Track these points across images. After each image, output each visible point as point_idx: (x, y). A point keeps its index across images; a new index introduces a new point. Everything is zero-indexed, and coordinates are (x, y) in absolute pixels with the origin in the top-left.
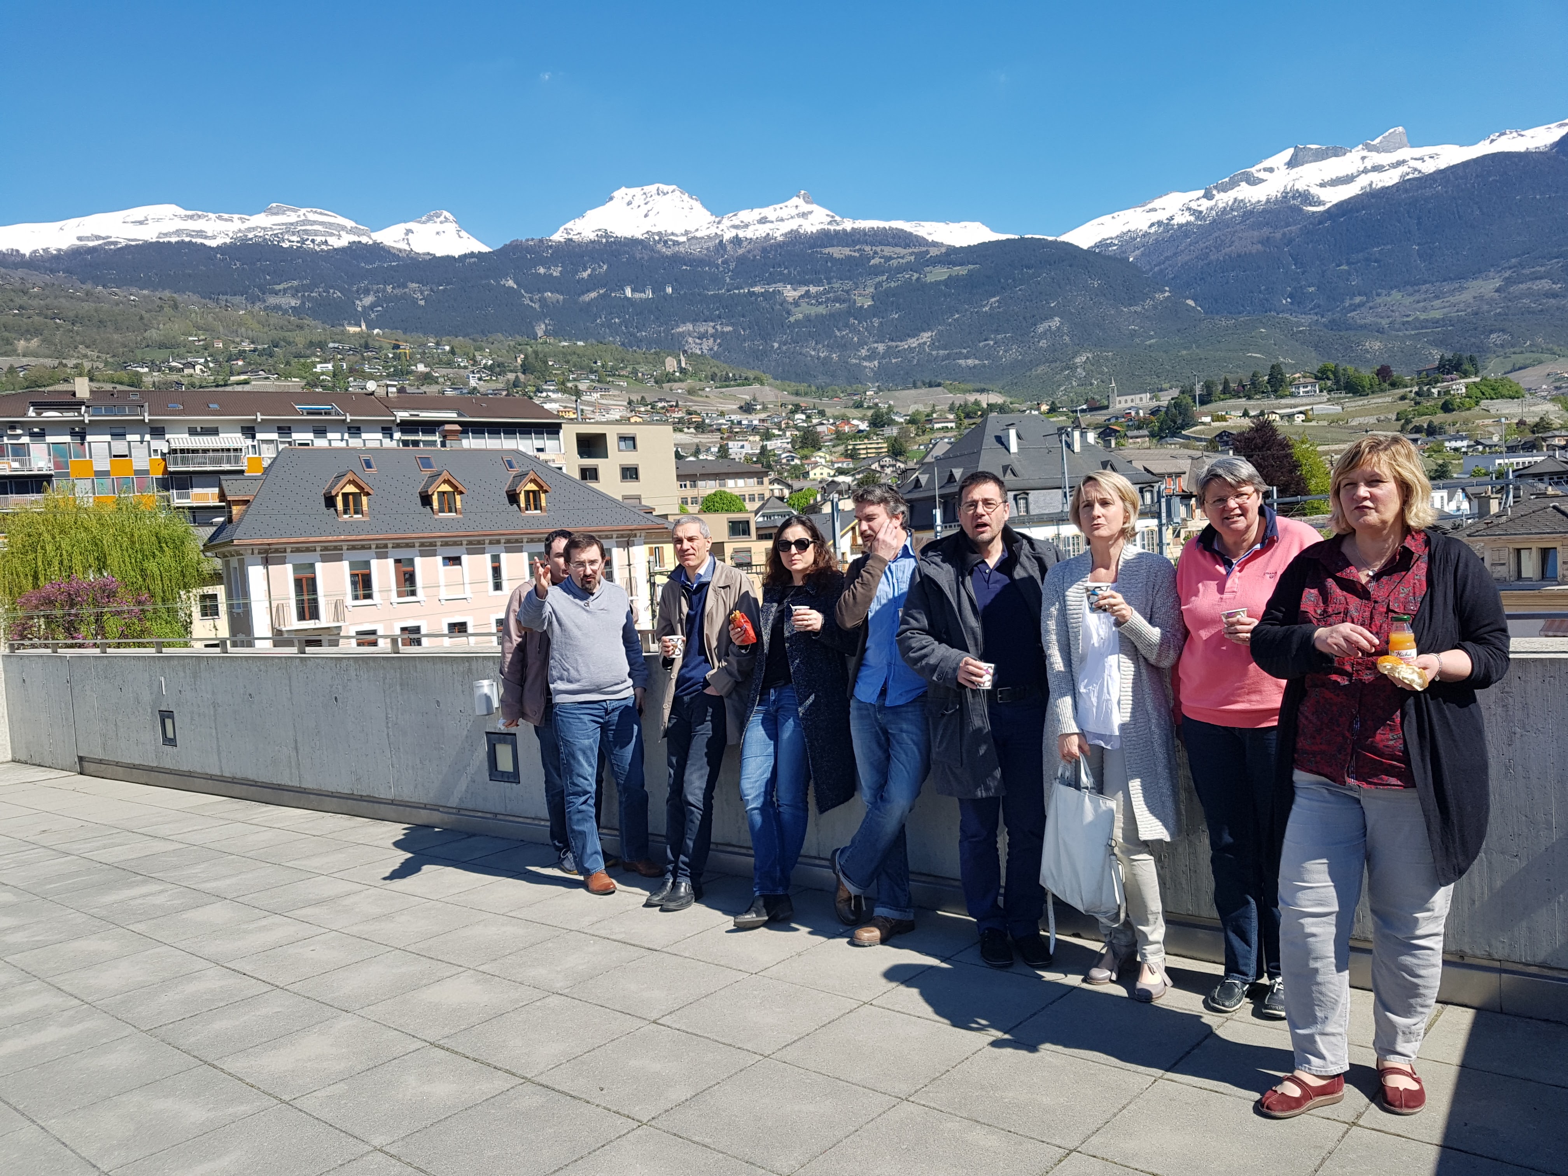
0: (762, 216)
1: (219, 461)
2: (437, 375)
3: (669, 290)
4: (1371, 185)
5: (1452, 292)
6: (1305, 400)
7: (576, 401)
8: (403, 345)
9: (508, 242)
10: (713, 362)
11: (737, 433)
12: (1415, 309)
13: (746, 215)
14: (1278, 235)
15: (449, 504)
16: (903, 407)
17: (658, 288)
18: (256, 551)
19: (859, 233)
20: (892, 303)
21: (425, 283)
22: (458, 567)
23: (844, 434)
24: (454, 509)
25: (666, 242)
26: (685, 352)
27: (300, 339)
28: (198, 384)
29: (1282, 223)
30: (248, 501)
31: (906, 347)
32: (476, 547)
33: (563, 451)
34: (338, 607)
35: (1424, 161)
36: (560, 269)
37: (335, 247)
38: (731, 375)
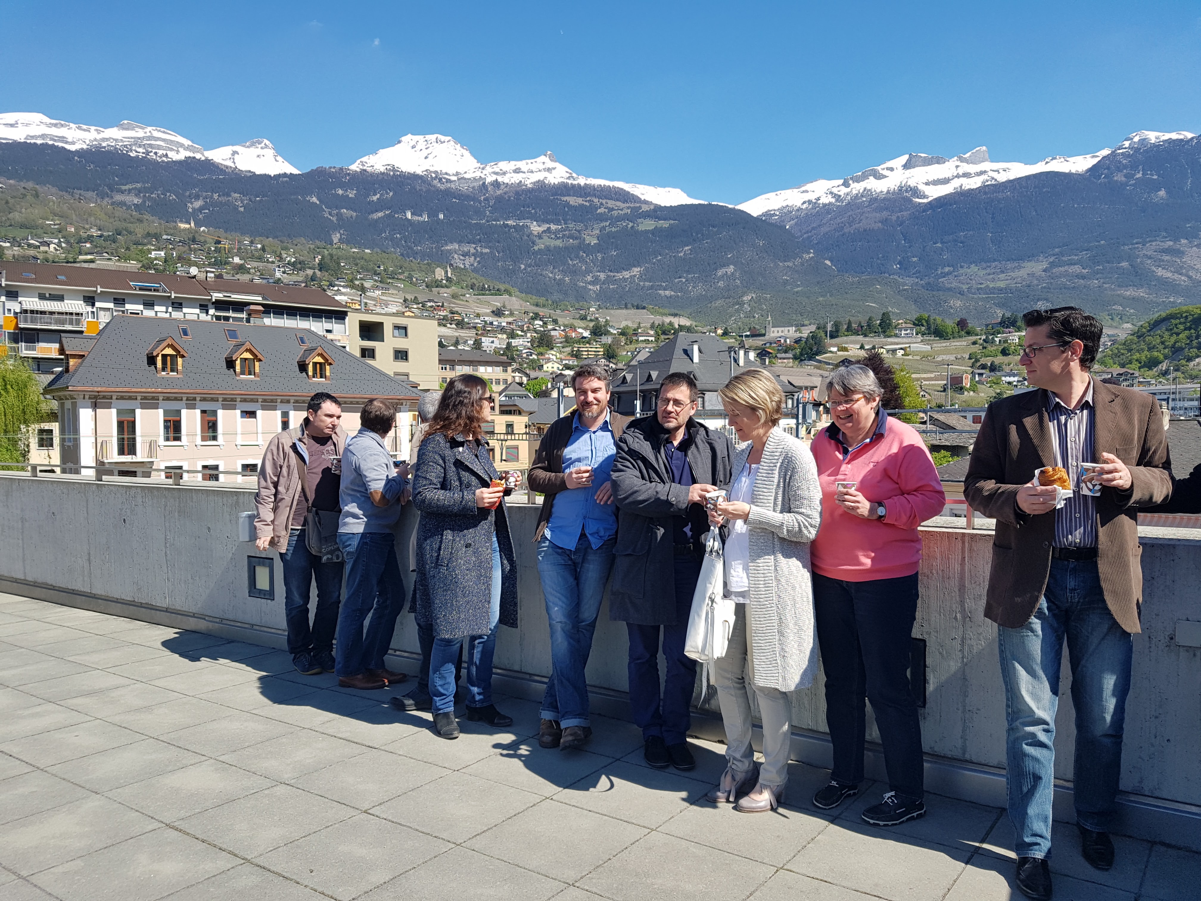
0: (517, 167)
1: (63, 323)
2: (249, 266)
3: (441, 216)
4: (961, 187)
5: (1013, 269)
6: (905, 340)
7: (361, 295)
8: (224, 241)
9: (314, 168)
10: (473, 275)
11: (489, 331)
12: (987, 280)
13: (504, 165)
14: (894, 218)
15: (249, 368)
16: (617, 322)
17: (433, 214)
18: (87, 397)
19: (590, 188)
20: (613, 242)
21: (245, 193)
22: (254, 420)
23: (572, 338)
24: (253, 373)
25: (440, 179)
26: (451, 265)
27: (139, 230)
28: (51, 259)
29: (898, 209)
30: (84, 356)
31: (621, 277)
32: (269, 404)
33: (347, 334)
34: (152, 446)
35: (999, 173)
36: (355, 192)
37: (174, 159)
38: (486, 286)
